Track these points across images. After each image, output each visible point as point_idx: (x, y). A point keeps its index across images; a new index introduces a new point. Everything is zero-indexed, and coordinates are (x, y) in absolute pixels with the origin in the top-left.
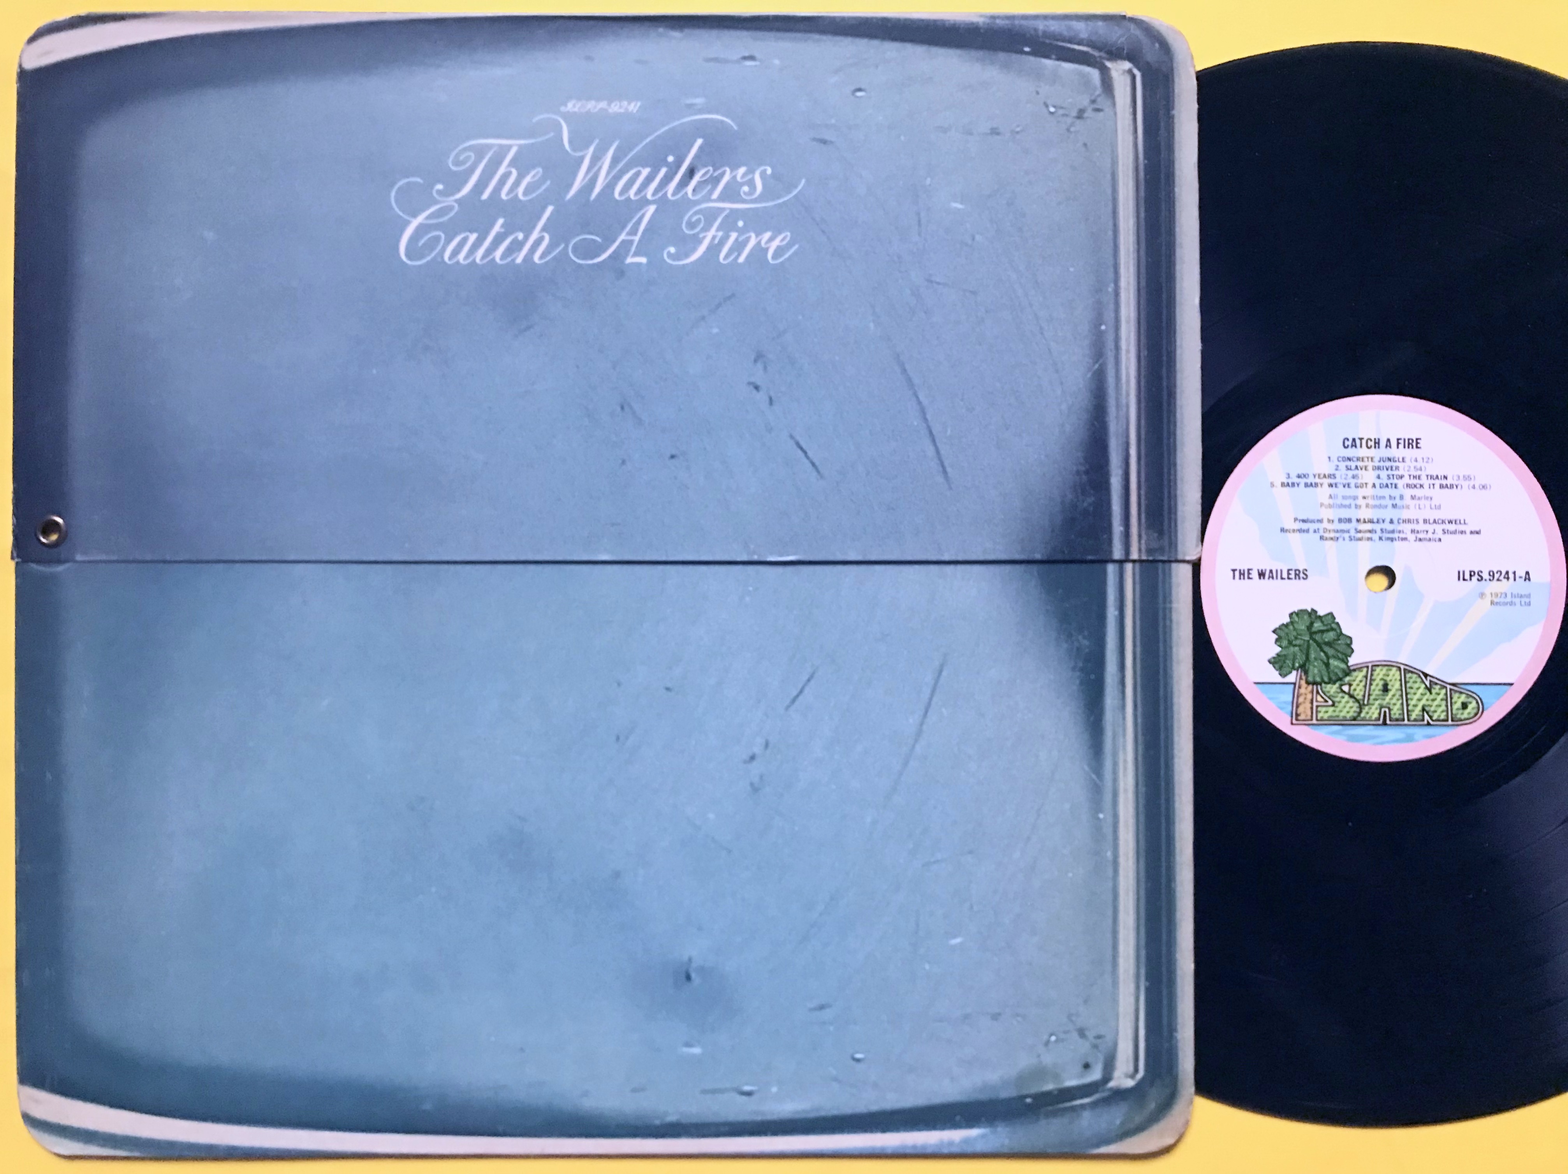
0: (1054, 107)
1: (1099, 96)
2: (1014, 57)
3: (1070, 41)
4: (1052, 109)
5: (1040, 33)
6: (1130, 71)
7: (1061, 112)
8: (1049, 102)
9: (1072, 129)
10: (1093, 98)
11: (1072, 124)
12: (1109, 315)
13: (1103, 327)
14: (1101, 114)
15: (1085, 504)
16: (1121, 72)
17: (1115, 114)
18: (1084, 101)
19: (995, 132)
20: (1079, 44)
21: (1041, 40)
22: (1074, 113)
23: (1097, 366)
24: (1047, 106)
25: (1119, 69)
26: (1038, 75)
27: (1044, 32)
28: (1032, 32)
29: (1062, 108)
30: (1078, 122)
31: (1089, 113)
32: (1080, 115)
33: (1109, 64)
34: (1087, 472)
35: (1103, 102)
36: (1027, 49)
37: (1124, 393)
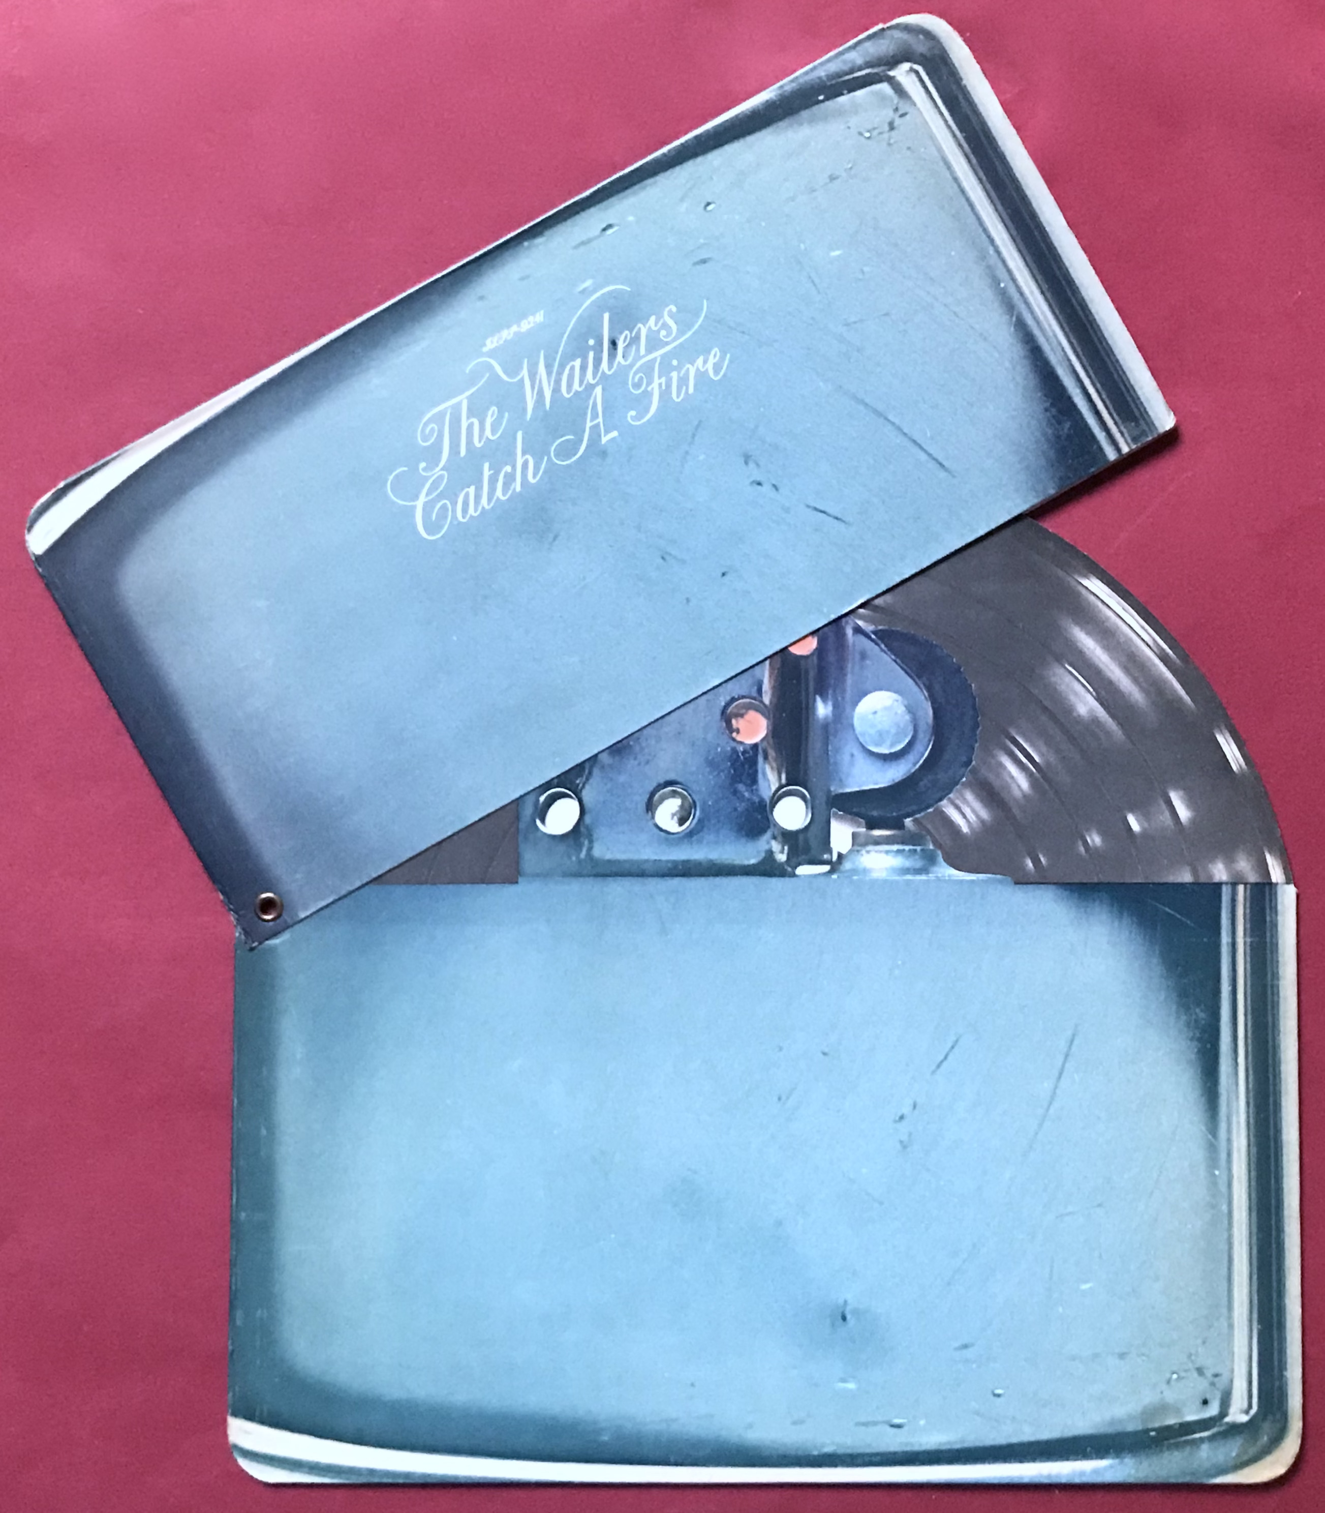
0: (868, 131)
1: (898, 103)
2: (815, 108)
3: (852, 71)
4: (867, 135)
5: (825, 79)
6: (912, 70)
7: (875, 133)
8: (862, 130)
9: (892, 141)
10: (895, 107)
11: (890, 139)
12: (1001, 273)
13: (1002, 285)
14: (908, 117)
15: (1066, 431)
16: (905, 74)
17: (919, 109)
18: (889, 114)
19: (832, 178)
20: (860, 69)
21: (829, 84)
22: (886, 128)
23: (1014, 319)
24: (861, 134)
25: (902, 73)
26: (841, 113)
27: (827, 76)
28: (818, 81)
29: (874, 129)
30: (893, 133)
31: (898, 122)
32: (892, 127)
33: (891, 73)
34: (1052, 405)
35: (904, 107)
36: (821, 98)
37: (1047, 327)
